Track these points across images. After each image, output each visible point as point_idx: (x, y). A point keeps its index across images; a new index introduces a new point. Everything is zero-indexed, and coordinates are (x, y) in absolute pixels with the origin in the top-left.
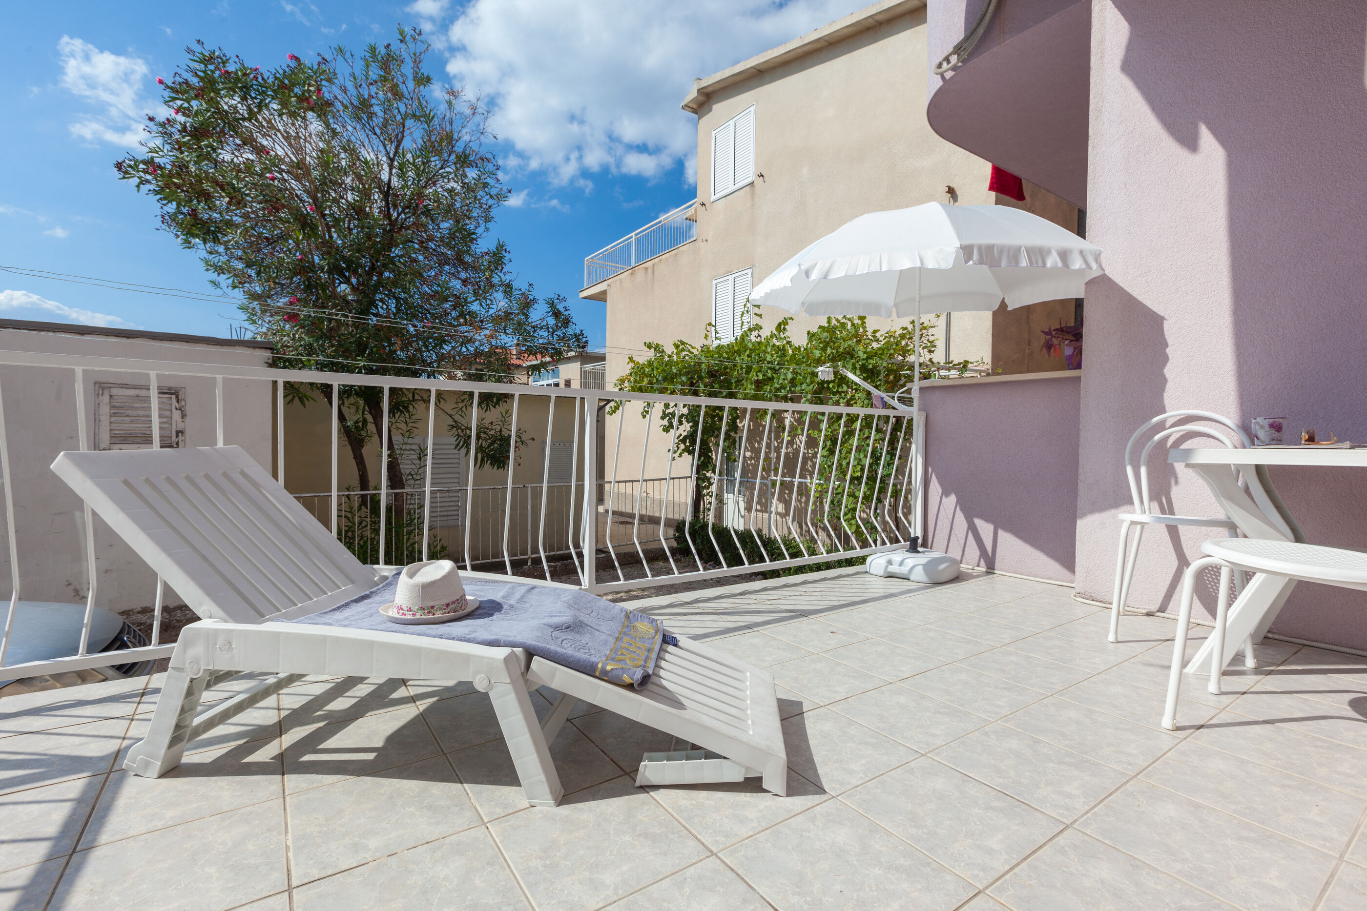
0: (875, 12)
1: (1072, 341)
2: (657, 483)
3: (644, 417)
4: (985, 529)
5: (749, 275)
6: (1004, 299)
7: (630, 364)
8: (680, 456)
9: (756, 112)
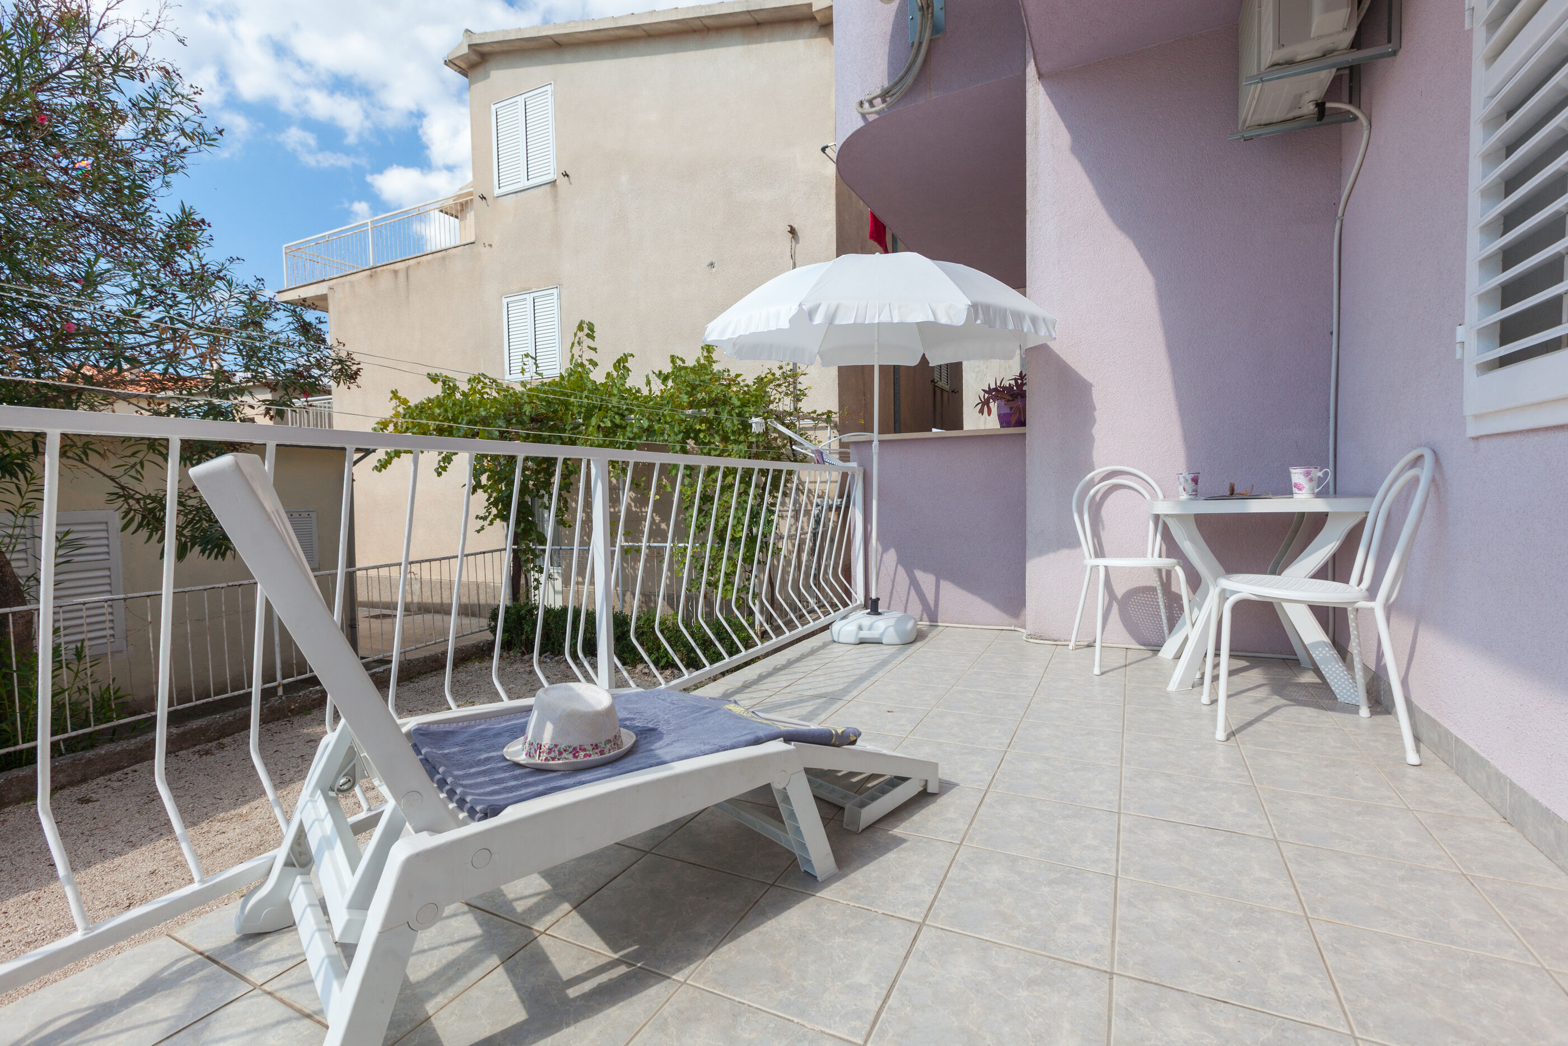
0: (704, 15)
1: (1008, 401)
2: (480, 557)
3: (439, 474)
4: (926, 580)
5: (555, 297)
6: (924, 355)
7: (394, 401)
8: (491, 523)
9: (554, 94)
